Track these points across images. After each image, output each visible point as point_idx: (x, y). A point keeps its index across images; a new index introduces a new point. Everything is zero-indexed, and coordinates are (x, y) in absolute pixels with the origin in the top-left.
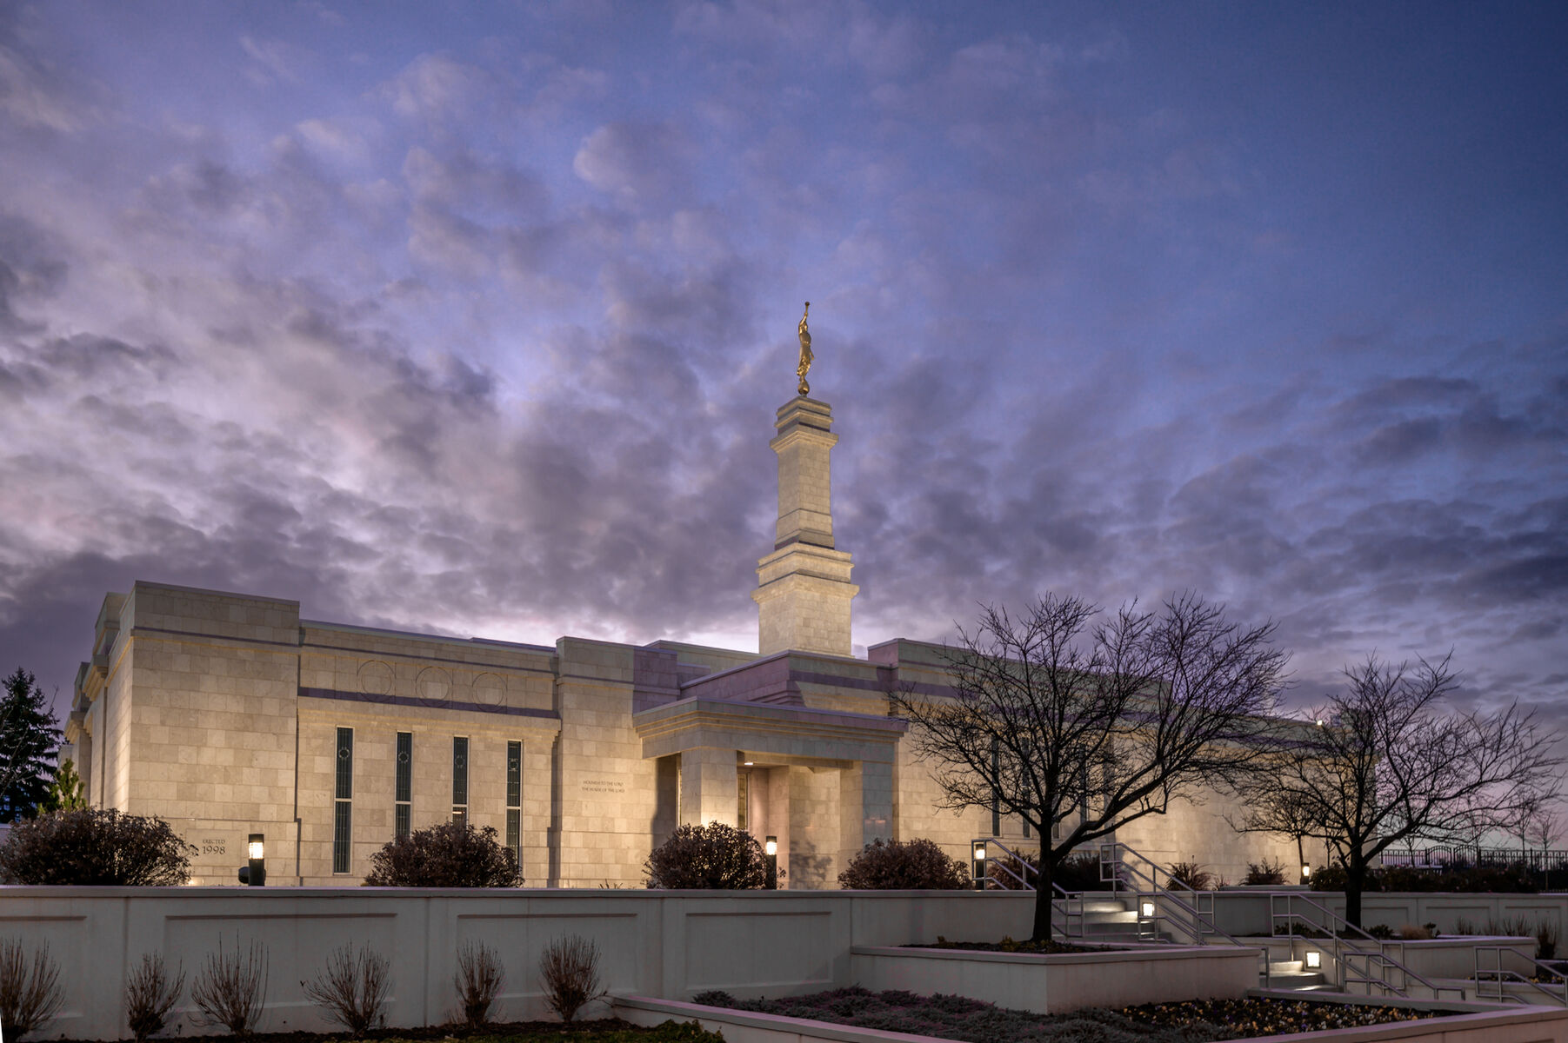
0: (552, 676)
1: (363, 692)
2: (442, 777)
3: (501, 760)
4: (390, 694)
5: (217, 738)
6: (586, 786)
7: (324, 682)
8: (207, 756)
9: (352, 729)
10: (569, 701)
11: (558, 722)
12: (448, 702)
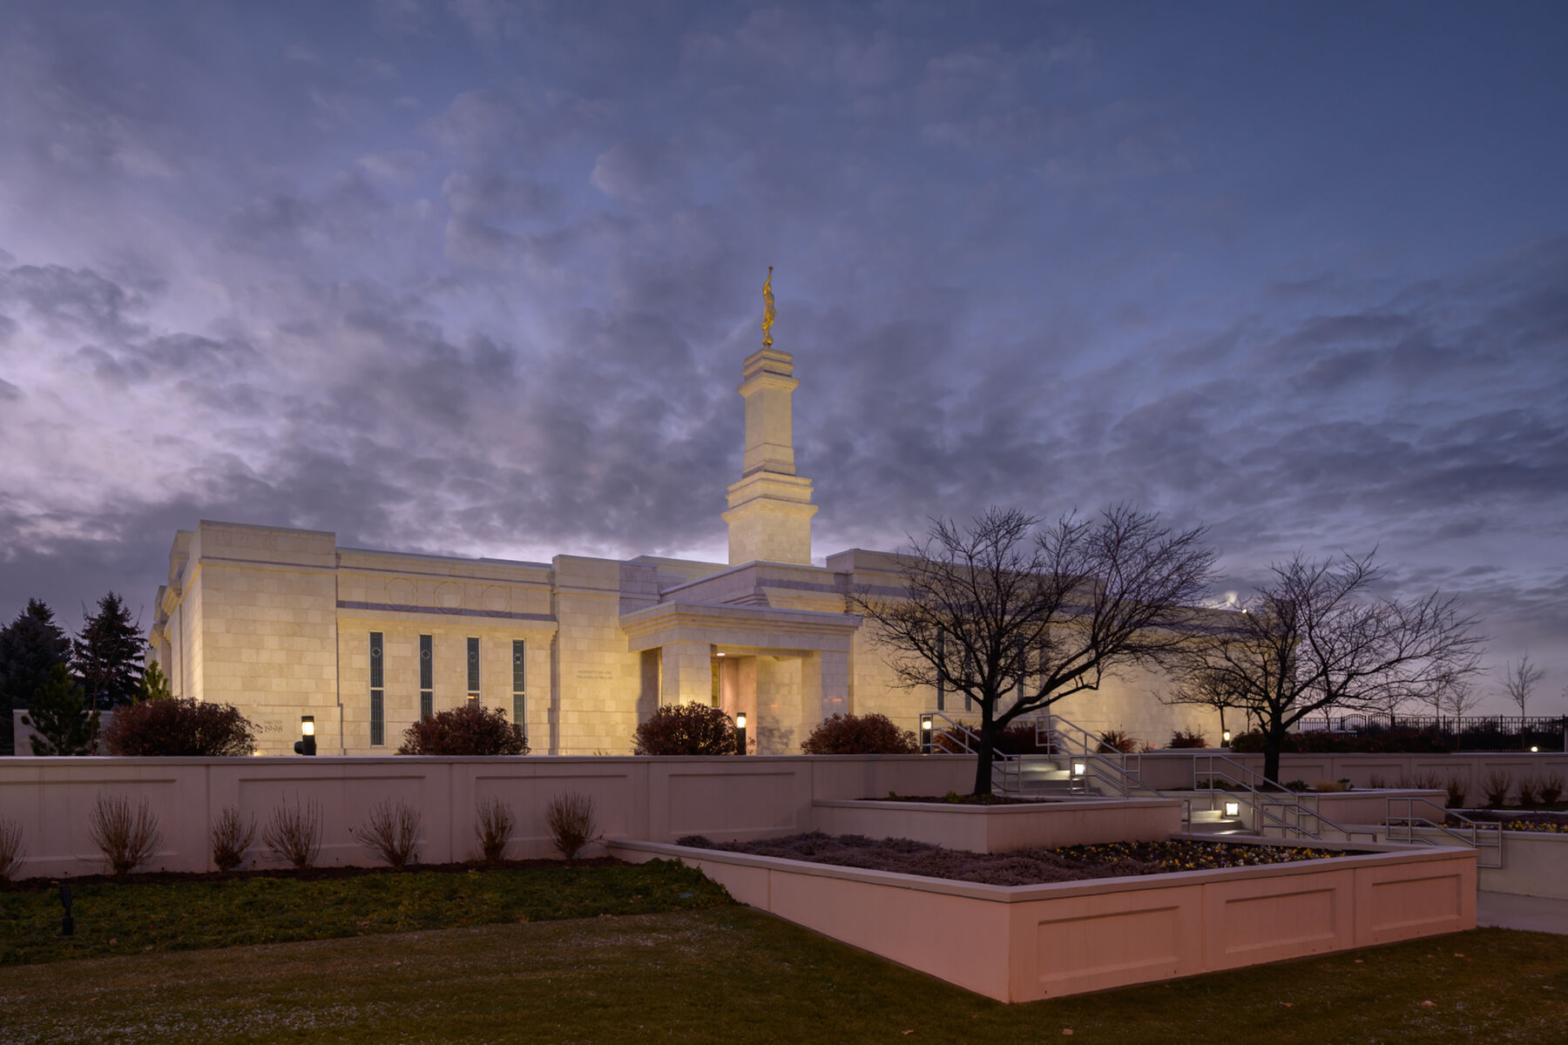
0: (549, 587)
1: (390, 603)
2: (459, 669)
3: (508, 655)
4: (413, 604)
5: (272, 642)
6: (580, 674)
7: (358, 596)
8: (265, 656)
9: (381, 633)
10: (564, 606)
11: (555, 623)
12: (461, 610)
